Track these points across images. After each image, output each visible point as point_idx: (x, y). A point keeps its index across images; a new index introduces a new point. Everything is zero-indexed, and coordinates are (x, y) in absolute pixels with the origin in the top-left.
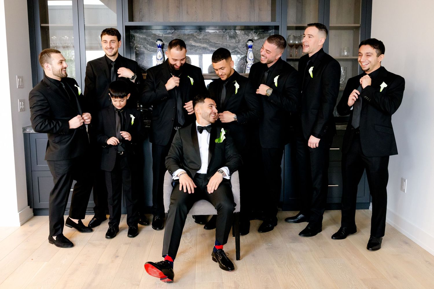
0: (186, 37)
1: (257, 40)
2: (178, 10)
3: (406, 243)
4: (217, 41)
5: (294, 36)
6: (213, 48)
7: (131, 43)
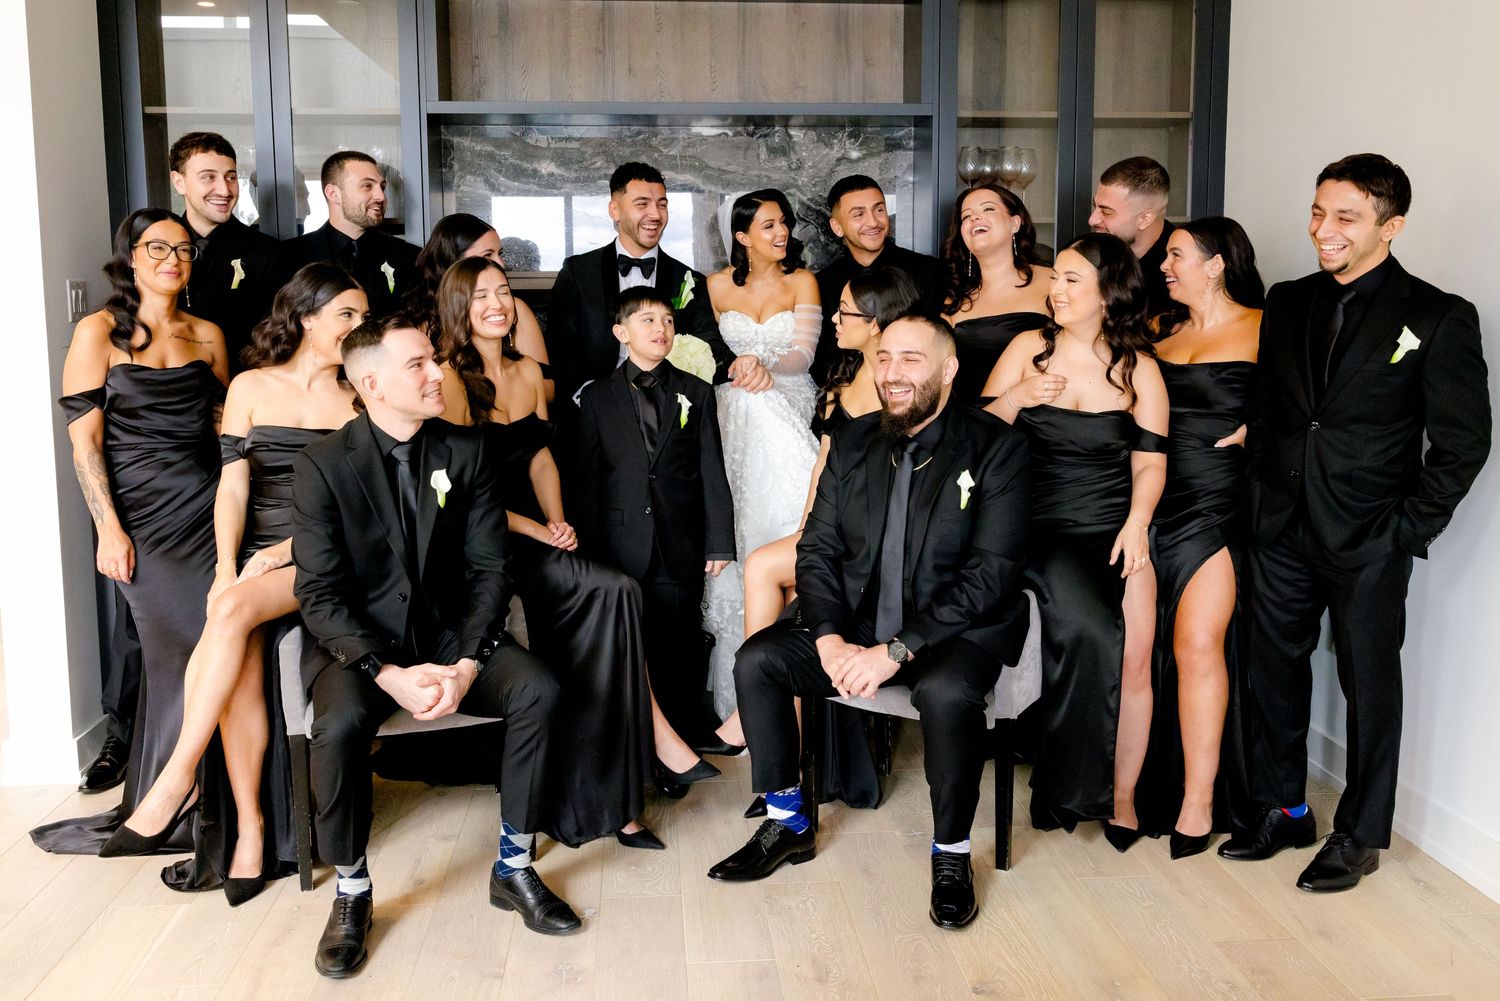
1: (859, 160)
2: (600, 61)
4: (728, 164)
5: (979, 149)
6: (716, 185)
7: (446, 167)
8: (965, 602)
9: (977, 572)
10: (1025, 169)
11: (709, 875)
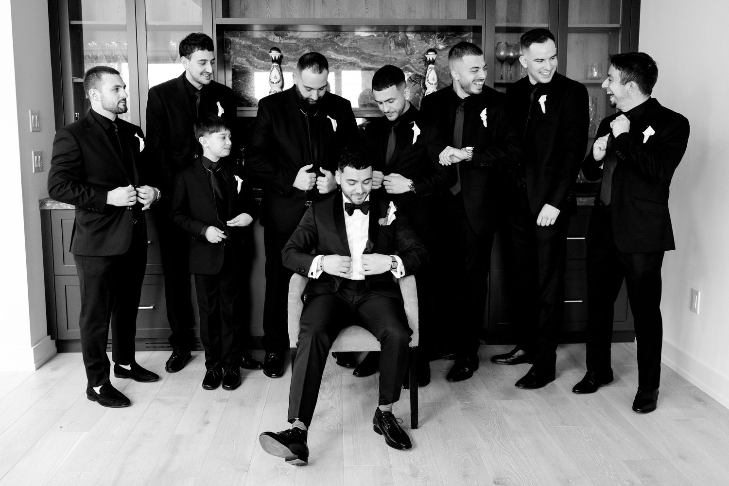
0: (321, 45)
1: (443, 49)
3: (699, 400)
4: (374, 52)
5: (507, 44)
7: (226, 53)
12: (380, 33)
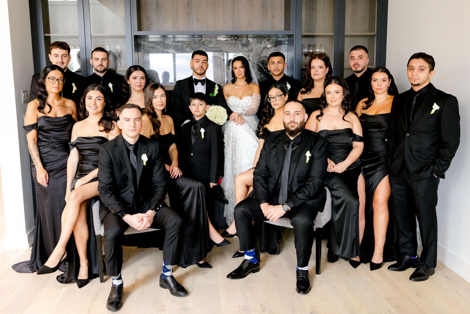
0: (197, 46)
1: (270, 48)
2: (188, 17)
4: (229, 50)
5: (308, 45)
8: (307, 192)
9: (311, 183)
10: (323, 51)
11: (227, 277)
12: (232, 38)
